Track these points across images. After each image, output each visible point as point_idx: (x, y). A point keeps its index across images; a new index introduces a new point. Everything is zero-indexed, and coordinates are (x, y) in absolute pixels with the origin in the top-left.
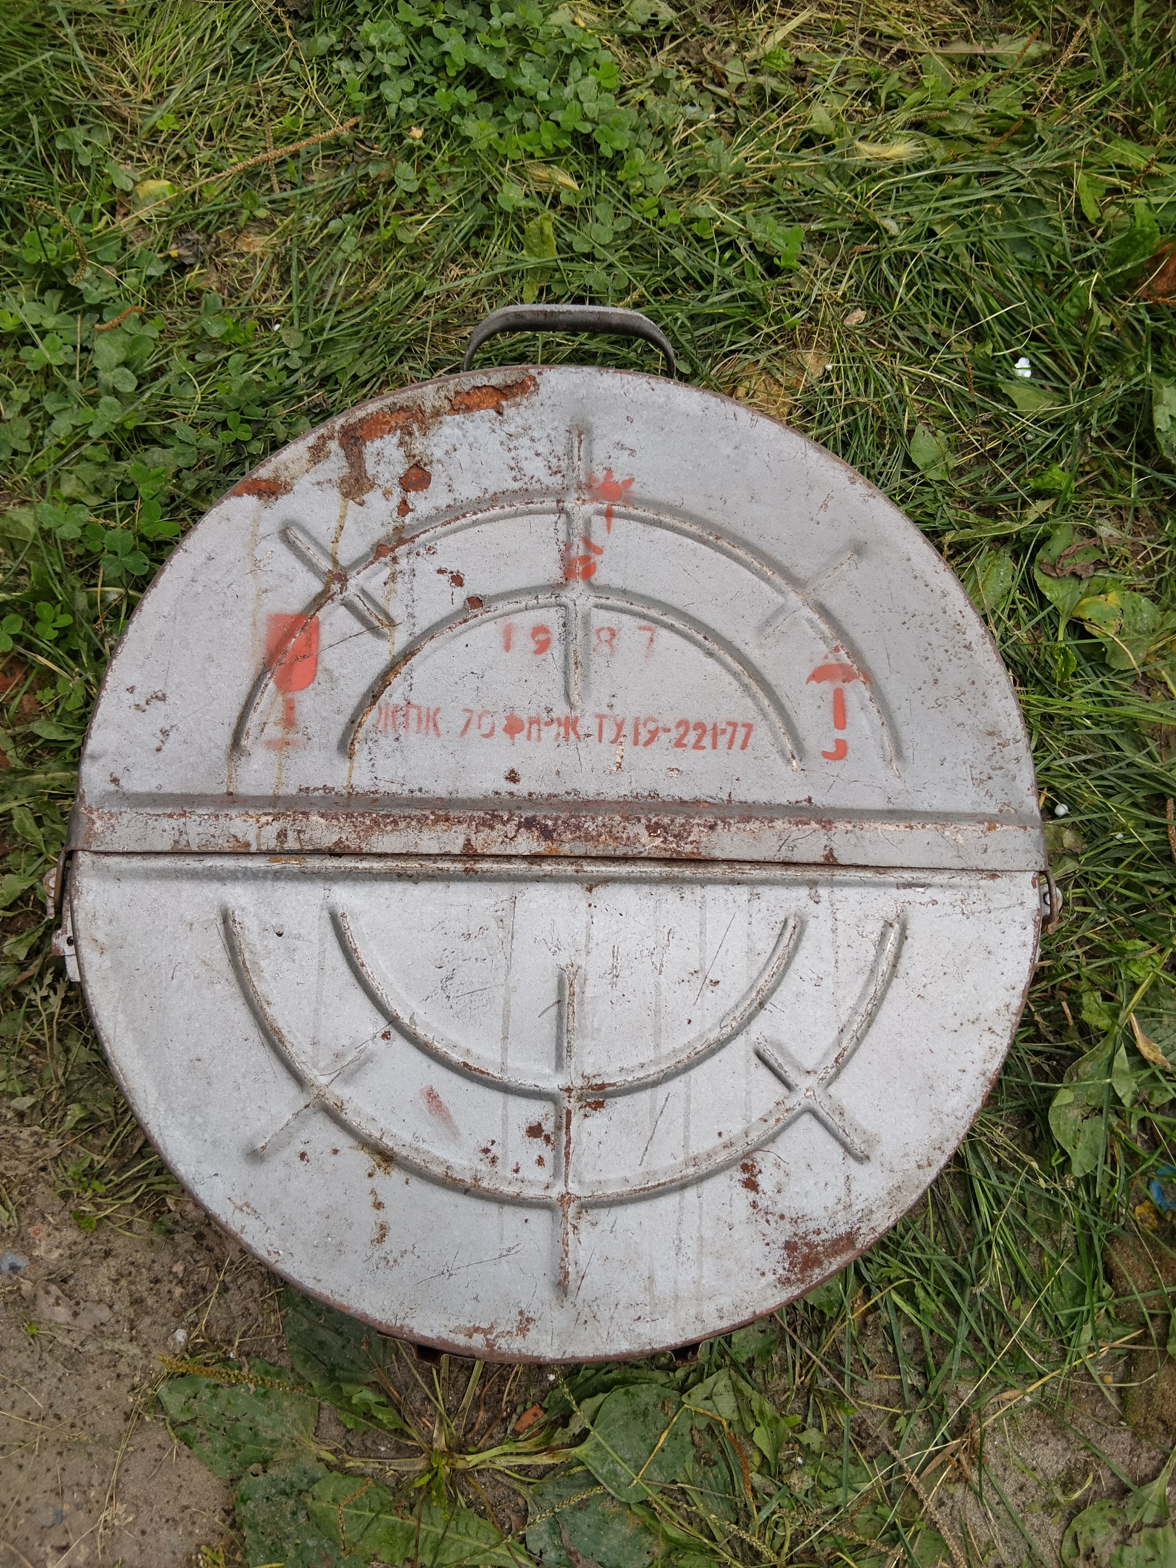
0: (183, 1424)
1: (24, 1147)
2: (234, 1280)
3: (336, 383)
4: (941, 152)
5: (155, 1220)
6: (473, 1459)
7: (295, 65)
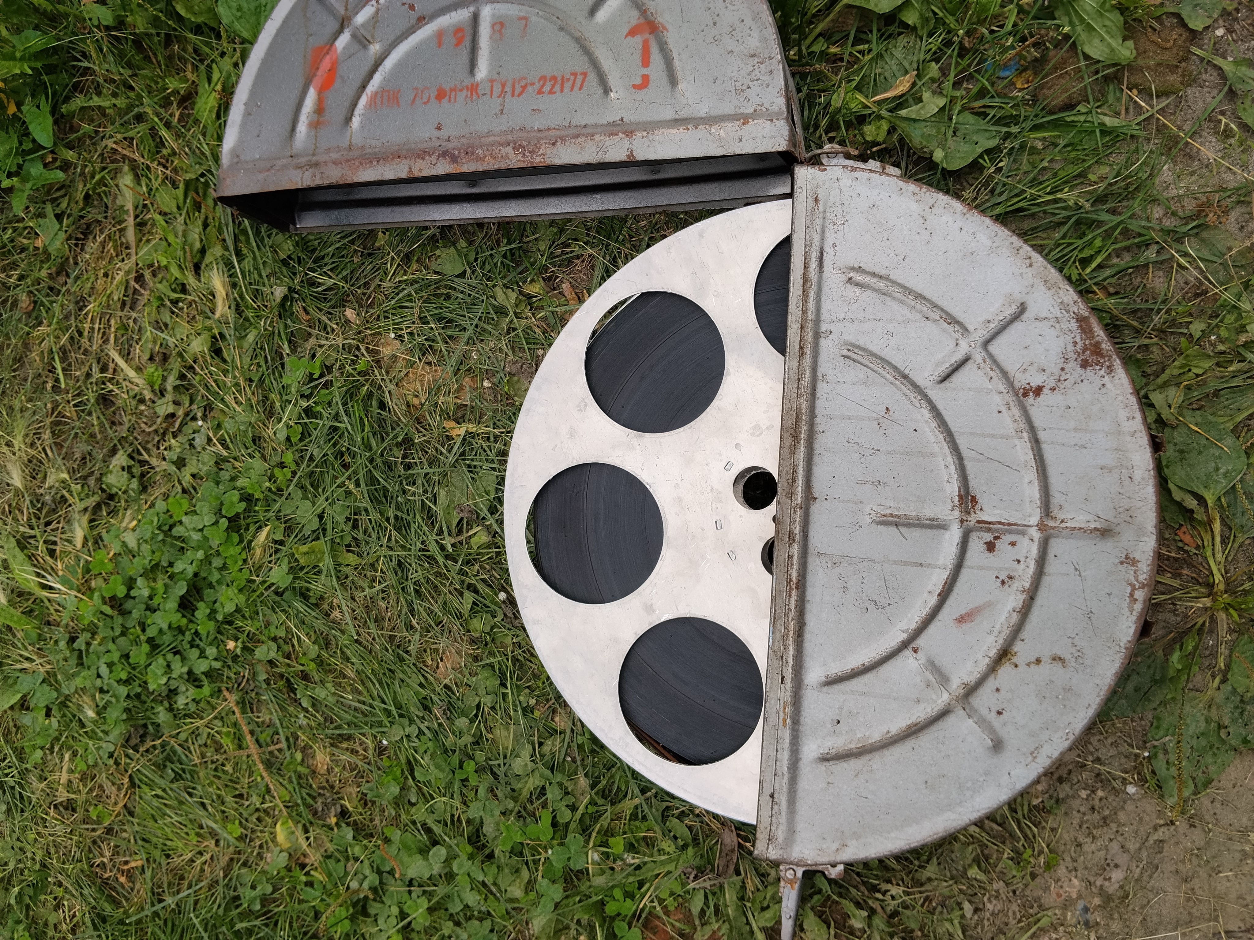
0: (1196, 786)
1: (999, 907)
2: (1092, 754)
3: (425, 698)
4: (217, 251)
5: (1049, 812)
6: (1218, 577)
7: (183, 736)
